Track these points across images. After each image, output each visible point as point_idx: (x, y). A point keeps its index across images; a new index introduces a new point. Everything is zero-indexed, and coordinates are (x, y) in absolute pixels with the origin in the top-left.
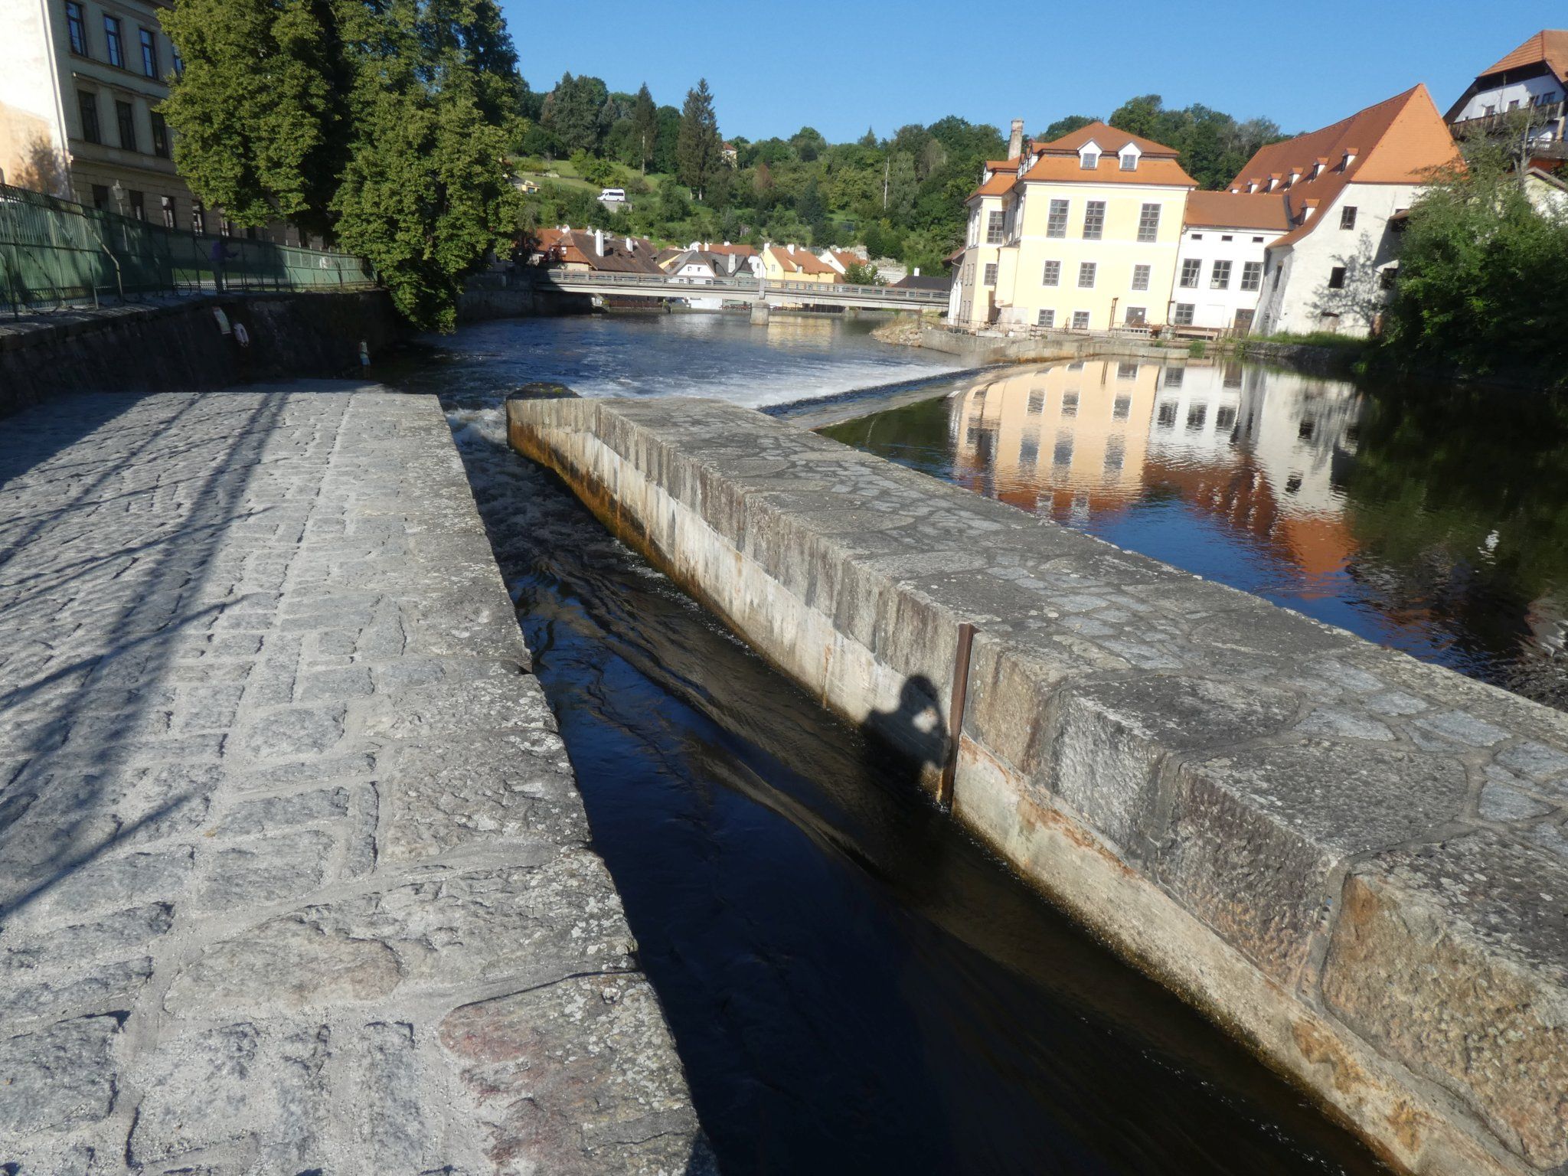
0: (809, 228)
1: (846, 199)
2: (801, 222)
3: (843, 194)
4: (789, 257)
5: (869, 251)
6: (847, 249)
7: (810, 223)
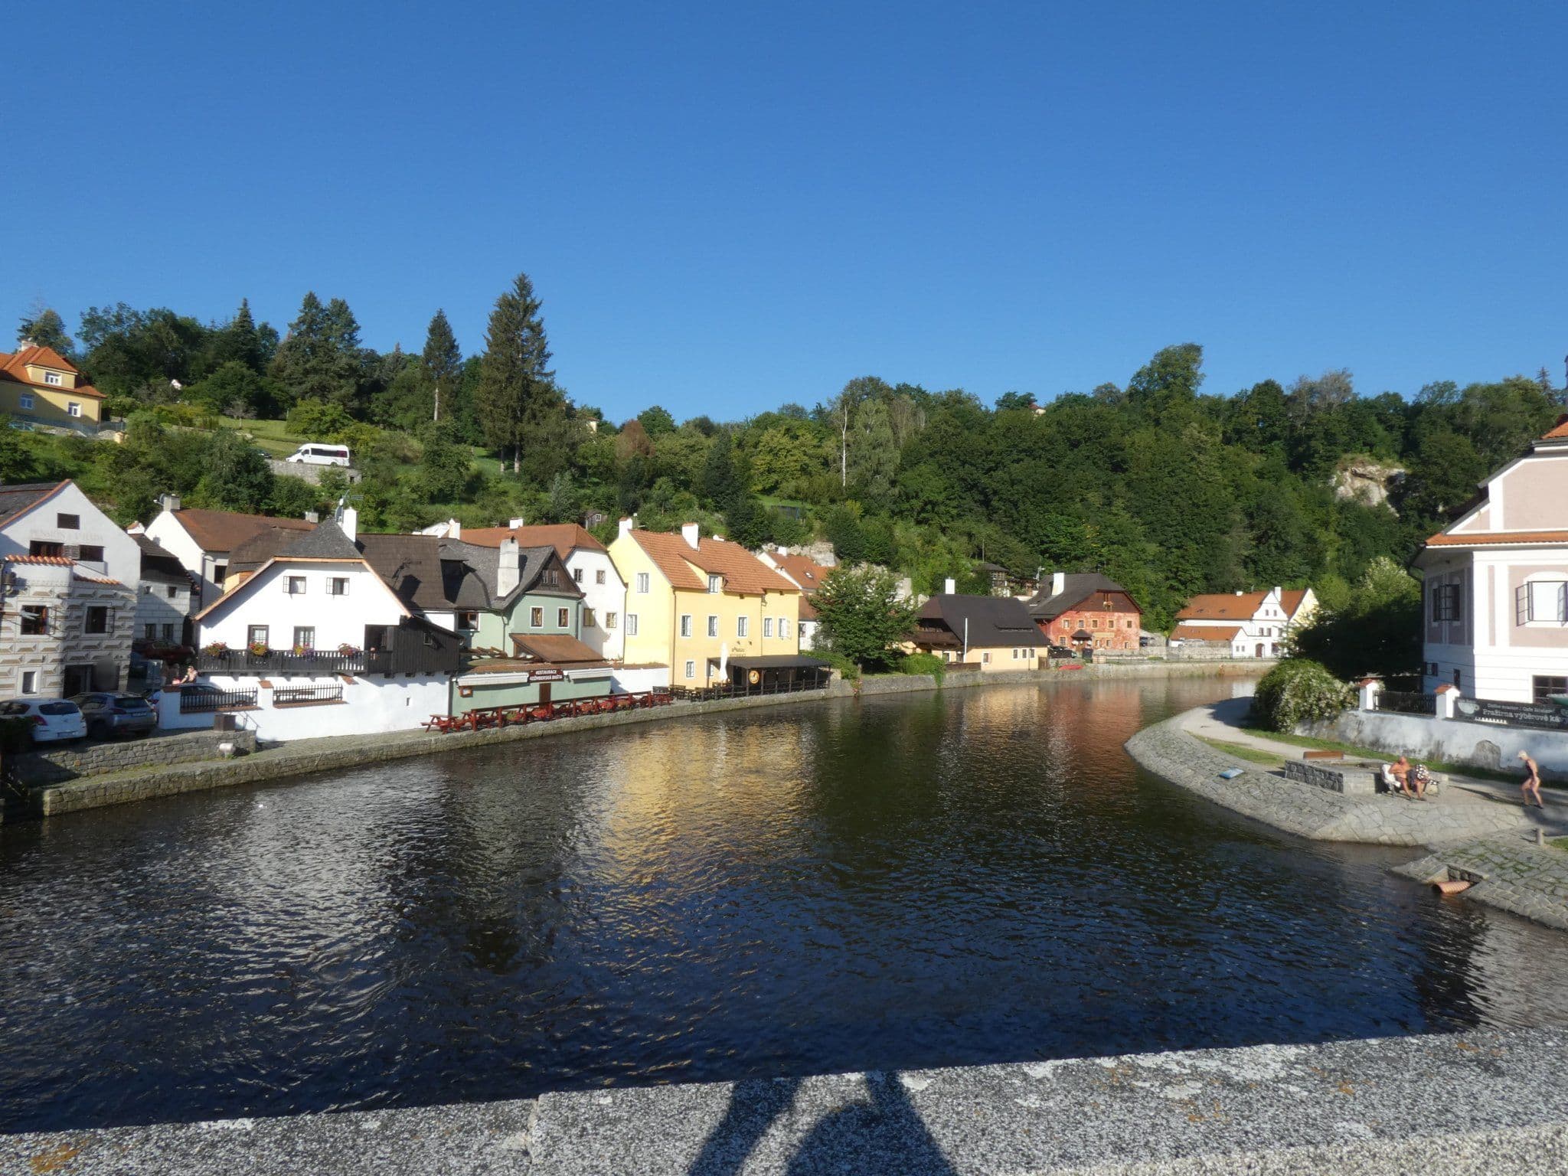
0: (718, 516)
1: (775, 477)
2: (703, 507)
3: (770, 471)
4: (686, 555)
5: (839, 554)
6: (796, 550)
7: (719, 508)
